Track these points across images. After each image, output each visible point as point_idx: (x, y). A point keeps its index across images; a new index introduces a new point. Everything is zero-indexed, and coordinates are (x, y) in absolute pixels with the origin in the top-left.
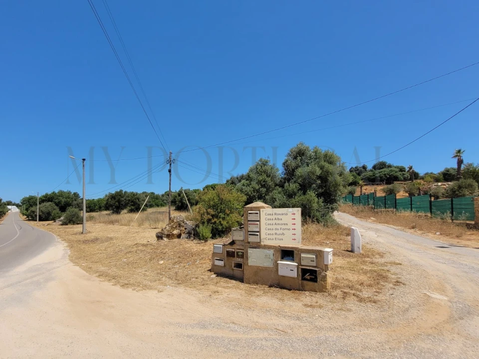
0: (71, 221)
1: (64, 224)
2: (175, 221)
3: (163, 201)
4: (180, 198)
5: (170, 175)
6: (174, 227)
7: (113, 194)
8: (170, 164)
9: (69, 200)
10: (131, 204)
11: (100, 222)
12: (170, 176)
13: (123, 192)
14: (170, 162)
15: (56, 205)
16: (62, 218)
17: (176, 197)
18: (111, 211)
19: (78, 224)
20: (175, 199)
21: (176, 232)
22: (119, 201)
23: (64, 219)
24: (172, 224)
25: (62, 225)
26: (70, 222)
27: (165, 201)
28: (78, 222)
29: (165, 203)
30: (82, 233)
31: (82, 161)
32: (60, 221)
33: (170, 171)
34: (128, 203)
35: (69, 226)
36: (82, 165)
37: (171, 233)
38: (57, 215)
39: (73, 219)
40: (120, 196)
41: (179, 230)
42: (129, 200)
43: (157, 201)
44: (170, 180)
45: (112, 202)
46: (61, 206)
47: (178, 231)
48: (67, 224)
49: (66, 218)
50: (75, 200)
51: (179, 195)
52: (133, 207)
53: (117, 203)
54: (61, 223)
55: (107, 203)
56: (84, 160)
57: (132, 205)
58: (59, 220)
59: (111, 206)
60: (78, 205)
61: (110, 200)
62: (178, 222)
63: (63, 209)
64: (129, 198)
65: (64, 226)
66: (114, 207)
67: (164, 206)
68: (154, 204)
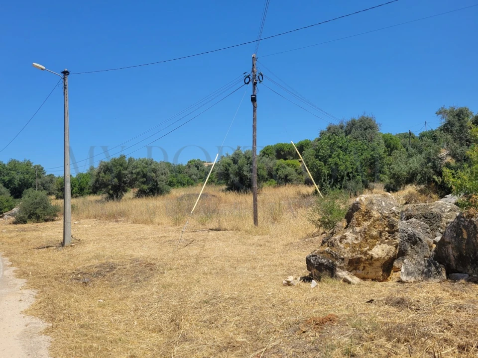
0: (33, 214)
1: (20, 221)
2: (375, 214)
3: (190, 176)
4: (236, 166)
5: (255, 108)
6: (374, 233)
7: (108, 163)
8: (255, 84)
9: (27, 176)
10: (141, 180)
11: (88, 217)
12: (254, 111)
13: (127, 160)
14: (253, 80)
15: (4, 186)
16: (15, 210)
17: (229, 165)
18: (105, 196)
19: (46, 221)
20: (227, 170)
21: (380, 251)
22: (119, 176)
23: (19, 211)
24: (366, 224)
25: (15, 223)
26: (30, 217)
27: (194, 176)
28: (47, 217)
29: (195, 180)
30: (63, 244)
31: (62, 75)
32: (12, 215)
33: (254, 100)
34: (136, 179)
35: (30, 225)
36: (62, 85)
37: (365, 253)
38: (6, 204)
39: (37, 211)
40: (121, 165)
41: (389, 243)
42: (138, 174)
43: (180, 176)
44: (254, 120)
45: (108, 177)
46: (15, 188)
47: (386, 247)
48: (25, 222)
49: (23, 209)
50: (40, 177)
51: (235, 161)
52: (145, 187)
53: (116, 180)
54: (13, 219)
55: (97, 181)
56: (65, 73)
57: (144, 183)
58: (8, 213)
59: (105, 185)
60: (43, 185)
61: (102, 174)
62: (384, 217)
63: (17, 193)
64: (138, 170)
65: (19, 226)
66: (110, 187)
67: (192, 184)
68: (175, 180)
